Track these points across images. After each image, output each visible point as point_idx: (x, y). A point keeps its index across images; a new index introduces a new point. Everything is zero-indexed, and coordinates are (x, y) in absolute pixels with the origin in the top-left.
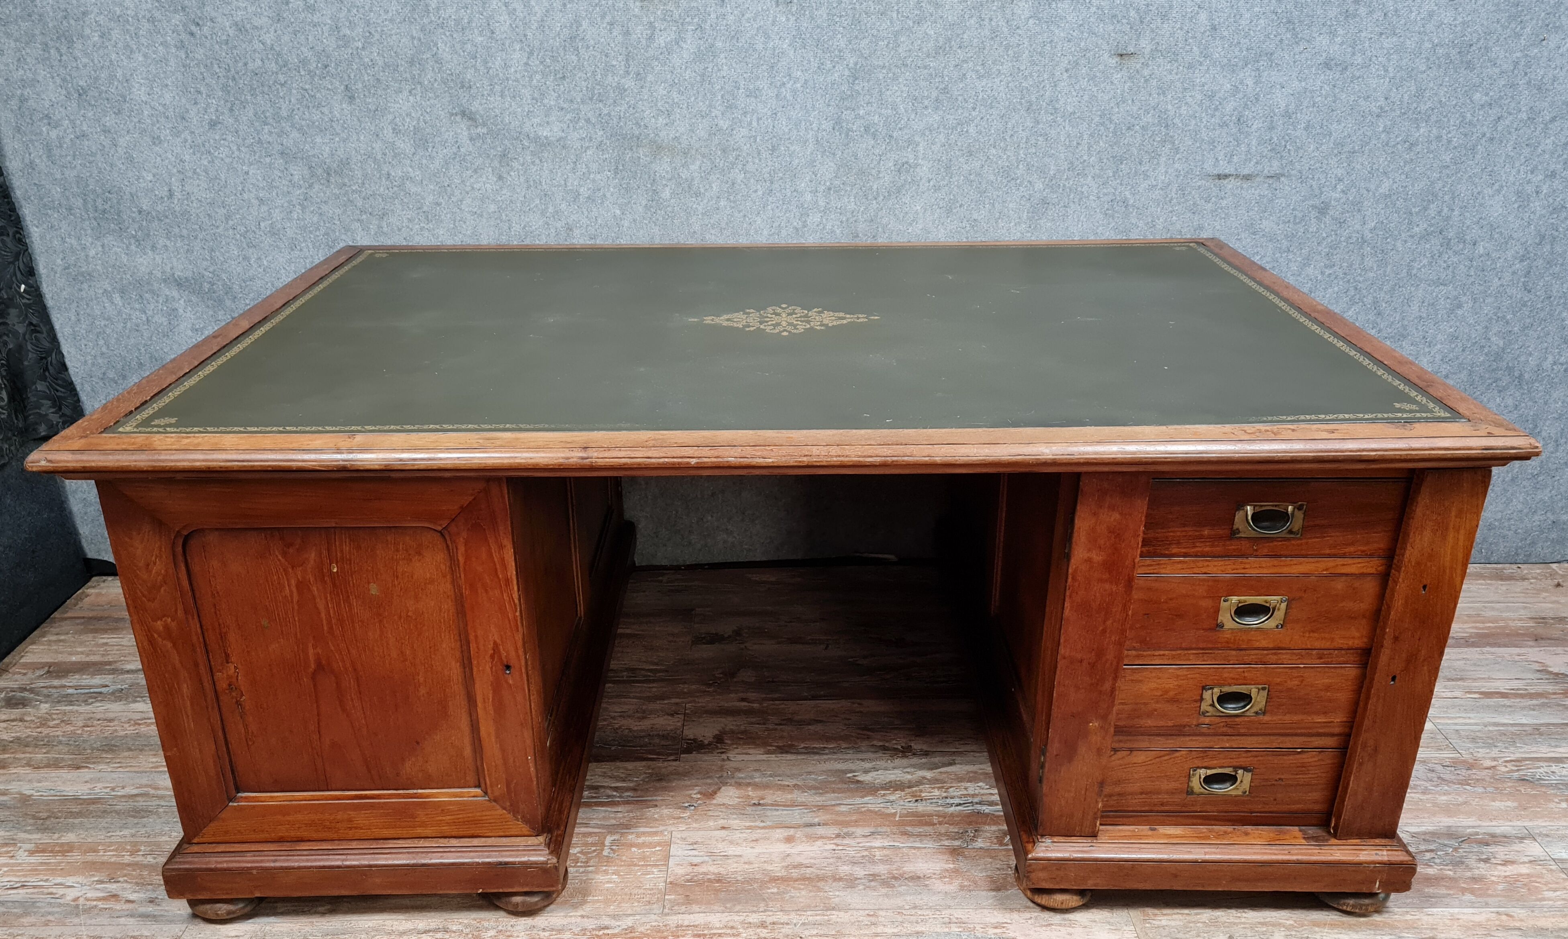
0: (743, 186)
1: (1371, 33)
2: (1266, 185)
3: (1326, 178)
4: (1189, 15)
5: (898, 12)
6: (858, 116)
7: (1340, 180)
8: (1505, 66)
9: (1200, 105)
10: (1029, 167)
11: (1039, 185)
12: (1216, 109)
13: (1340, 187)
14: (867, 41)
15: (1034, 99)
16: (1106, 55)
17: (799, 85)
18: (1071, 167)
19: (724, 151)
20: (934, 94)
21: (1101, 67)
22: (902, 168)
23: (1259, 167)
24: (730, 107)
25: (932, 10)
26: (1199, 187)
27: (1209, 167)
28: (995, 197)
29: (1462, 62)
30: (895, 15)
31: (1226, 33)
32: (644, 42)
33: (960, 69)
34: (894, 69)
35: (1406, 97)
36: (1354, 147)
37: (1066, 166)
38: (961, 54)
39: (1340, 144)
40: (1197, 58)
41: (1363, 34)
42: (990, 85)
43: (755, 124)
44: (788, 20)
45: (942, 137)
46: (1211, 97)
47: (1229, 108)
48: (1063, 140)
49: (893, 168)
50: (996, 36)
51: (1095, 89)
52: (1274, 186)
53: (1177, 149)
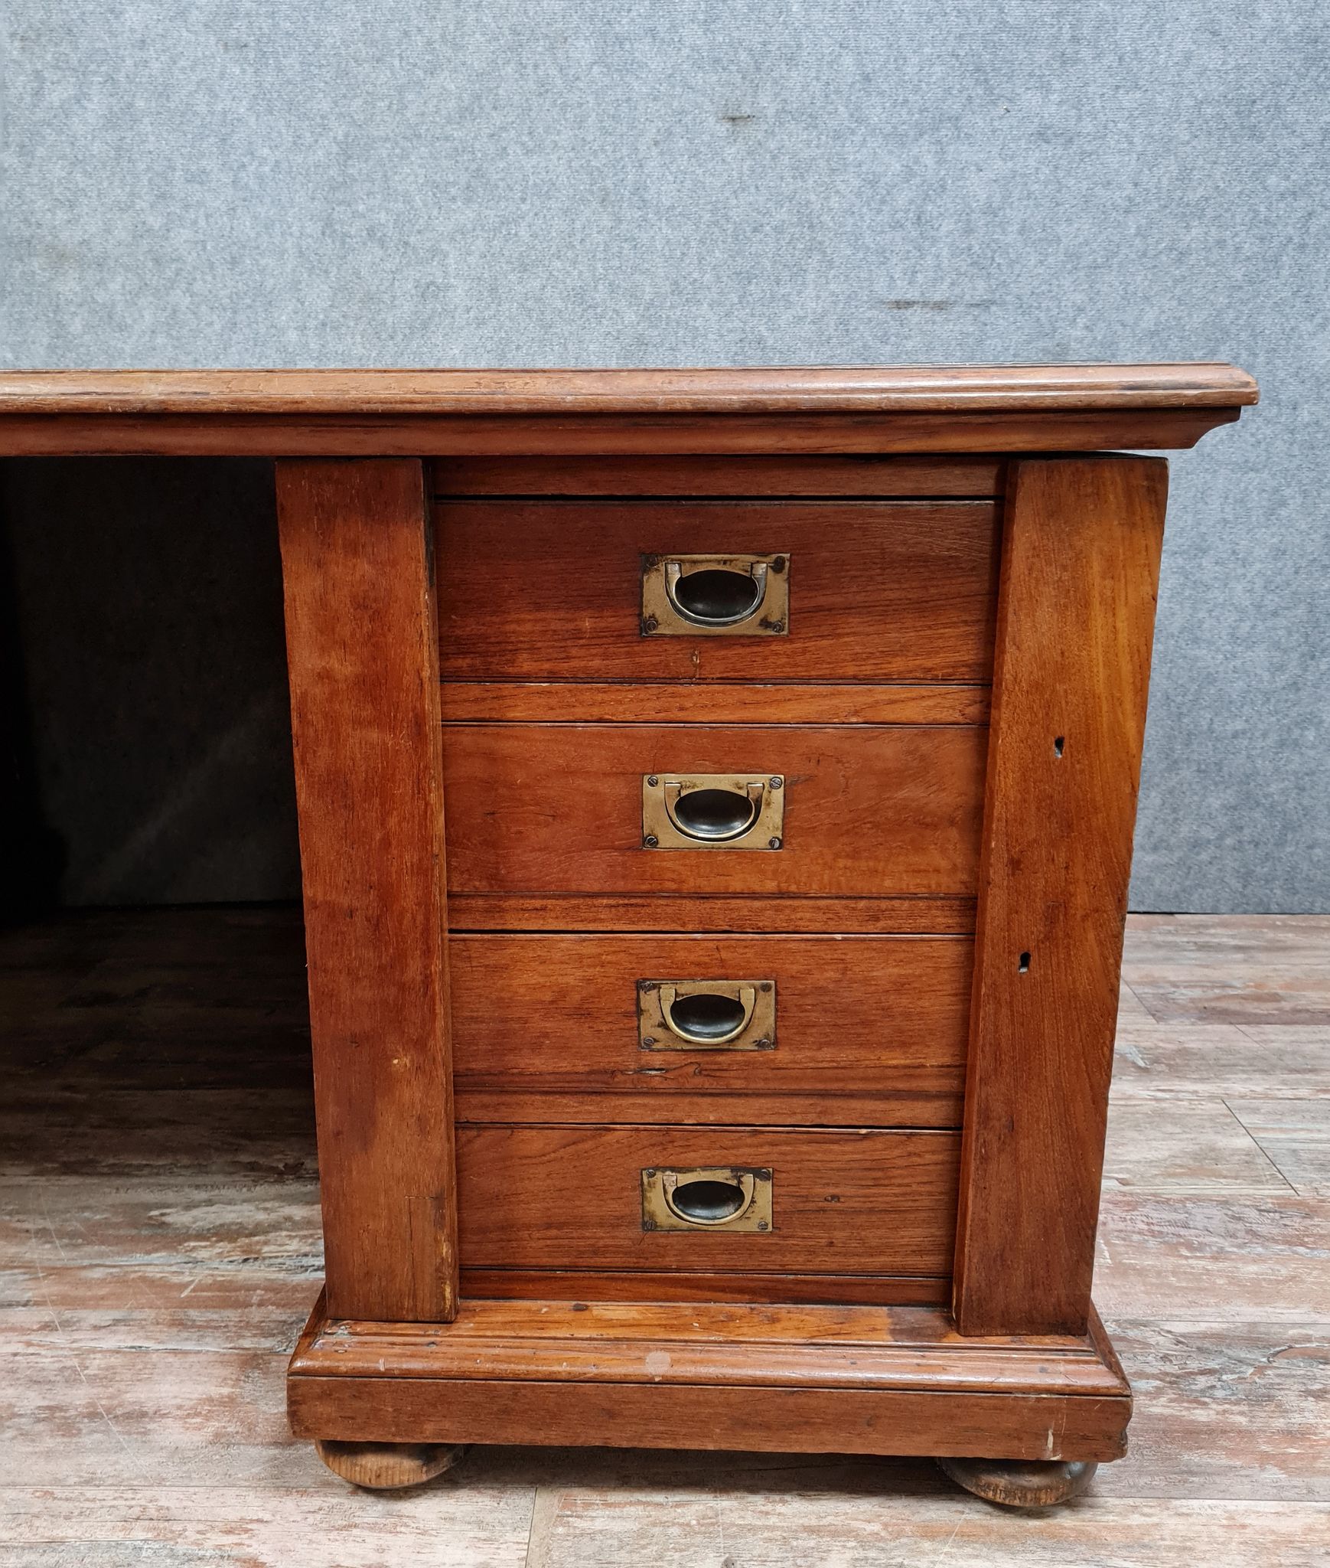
0: (190, 316)
1: (1103, 86)
2: (970, 317)
3: (1059, 307)
4: (827, 59)
5: (401, 59)
6: (356, 214)
7: (1081, 310)
8: (1309, 136)
9: (859, 195)
10: (613, 288)
11: (630, 317)
12: (883, 202)
13: (1081, 321)
14: (359, 102)
15: (609, 183)
16: (712, 120)
17: (267, 169)
18: (676, 289)
19: (157, 261)
20: (464, 179)
21: (706, 138)
22: (427, 291)
23: (957, 291)
24: (162, 196)
25: (449, 53)
26: (870, 320)
27: (881, 288)
28: (566, 334)
29: (1243, 127)
30: (396, 62)
31: (885, 86)
32: (28, 99)
33: (498, 141)
34: (402, 142)
35: (1165, 181)
36: (1095, 261)
37: (667, 288)
38: (497, 118)
39: (1072, 256)
40: (846, 123)
41: (1090, 89)
42: (543, 164)
43: (202, 223)
44: (244, 71)
45: (480, 242)
46: (873, 184)
47: (902, 198)
48: (659, 247)
49: (413, 292)
50: (547, 91)
51: (700, 171)
52: (982, 318)
53: (831, 262)
